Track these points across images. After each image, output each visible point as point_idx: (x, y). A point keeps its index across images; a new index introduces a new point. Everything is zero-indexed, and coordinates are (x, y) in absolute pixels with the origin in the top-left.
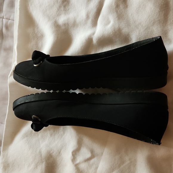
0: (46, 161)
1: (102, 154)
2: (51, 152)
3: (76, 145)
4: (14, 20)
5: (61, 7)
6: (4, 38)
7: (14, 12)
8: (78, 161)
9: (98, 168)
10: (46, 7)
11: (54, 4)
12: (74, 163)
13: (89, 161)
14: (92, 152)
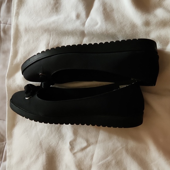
0: (46, 152)
1: (97, 142)
2: (50, 143)
3: (72, 135)
4: (11, 25)
5: (53, 9)
6: (2, 42)
7: (11, 17)
8: (76, 151)
9: (94, 155)
10: (40, 8)
11: (47, 6)
12: (72, 152)
13: (85, 150)
14: (87, 141)
